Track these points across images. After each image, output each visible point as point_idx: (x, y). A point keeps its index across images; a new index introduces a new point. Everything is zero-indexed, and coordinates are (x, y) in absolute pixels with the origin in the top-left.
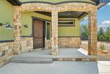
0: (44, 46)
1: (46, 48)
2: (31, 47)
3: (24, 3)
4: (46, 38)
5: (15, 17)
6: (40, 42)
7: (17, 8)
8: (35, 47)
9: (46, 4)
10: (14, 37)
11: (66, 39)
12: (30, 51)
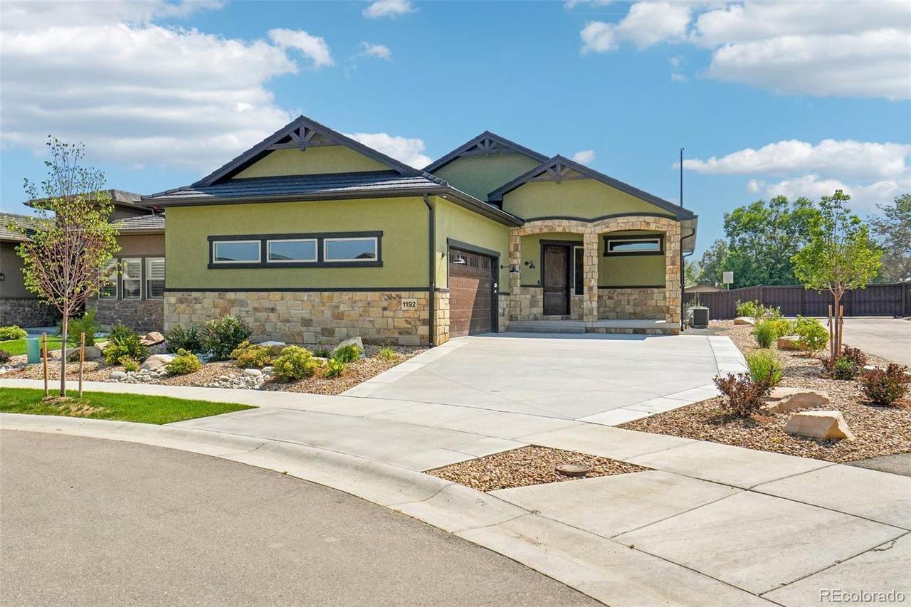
0: (568, 312)
1: (573, 315)
2: (539, 310)
3: (529, 221)
4: (573, 291)
5: (512, 249)
6: (558, 299)
7: (516, 232)
8: (547, 311)
9: (573, 222)
10: (510, 287)
11: (635, 294)
12: (536, 319)
